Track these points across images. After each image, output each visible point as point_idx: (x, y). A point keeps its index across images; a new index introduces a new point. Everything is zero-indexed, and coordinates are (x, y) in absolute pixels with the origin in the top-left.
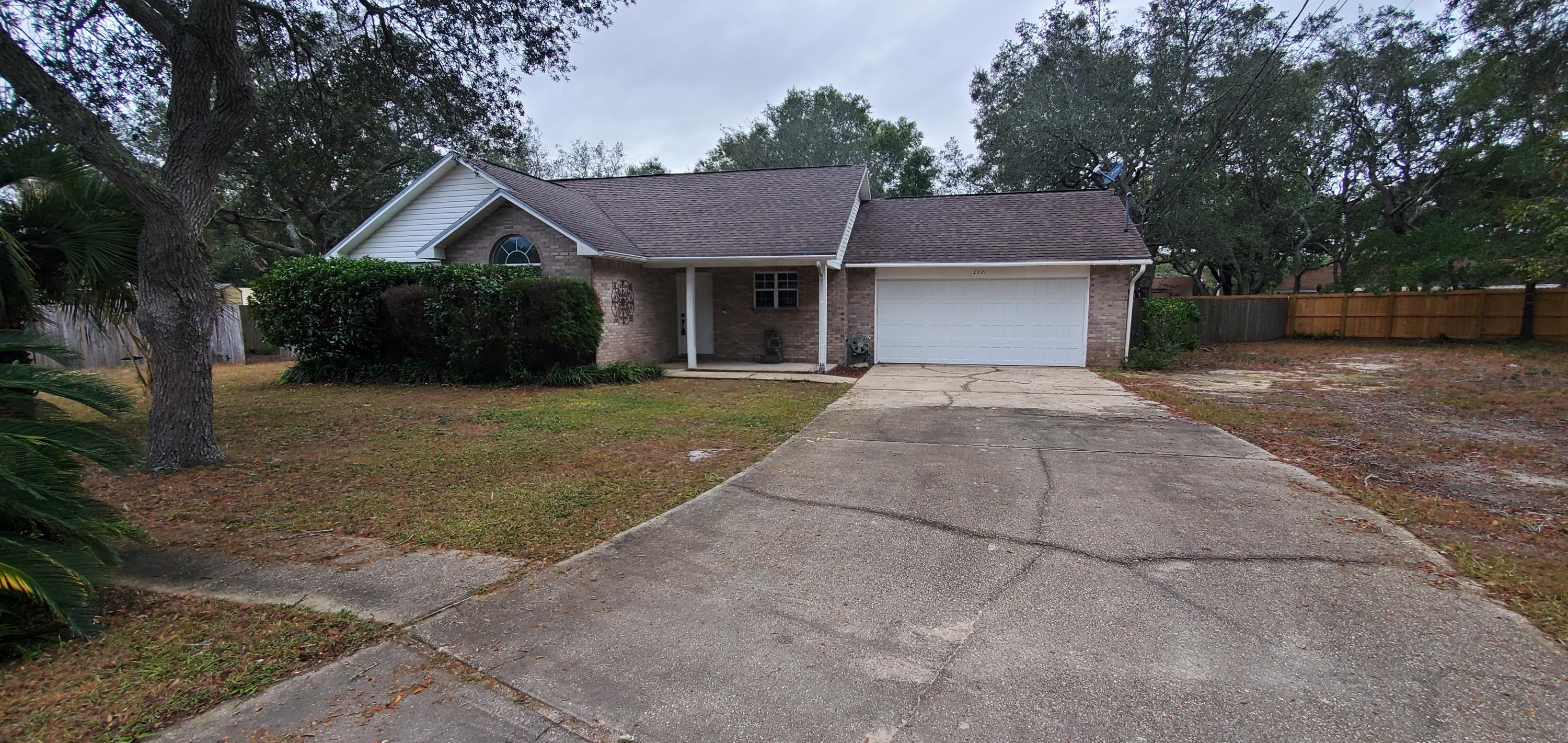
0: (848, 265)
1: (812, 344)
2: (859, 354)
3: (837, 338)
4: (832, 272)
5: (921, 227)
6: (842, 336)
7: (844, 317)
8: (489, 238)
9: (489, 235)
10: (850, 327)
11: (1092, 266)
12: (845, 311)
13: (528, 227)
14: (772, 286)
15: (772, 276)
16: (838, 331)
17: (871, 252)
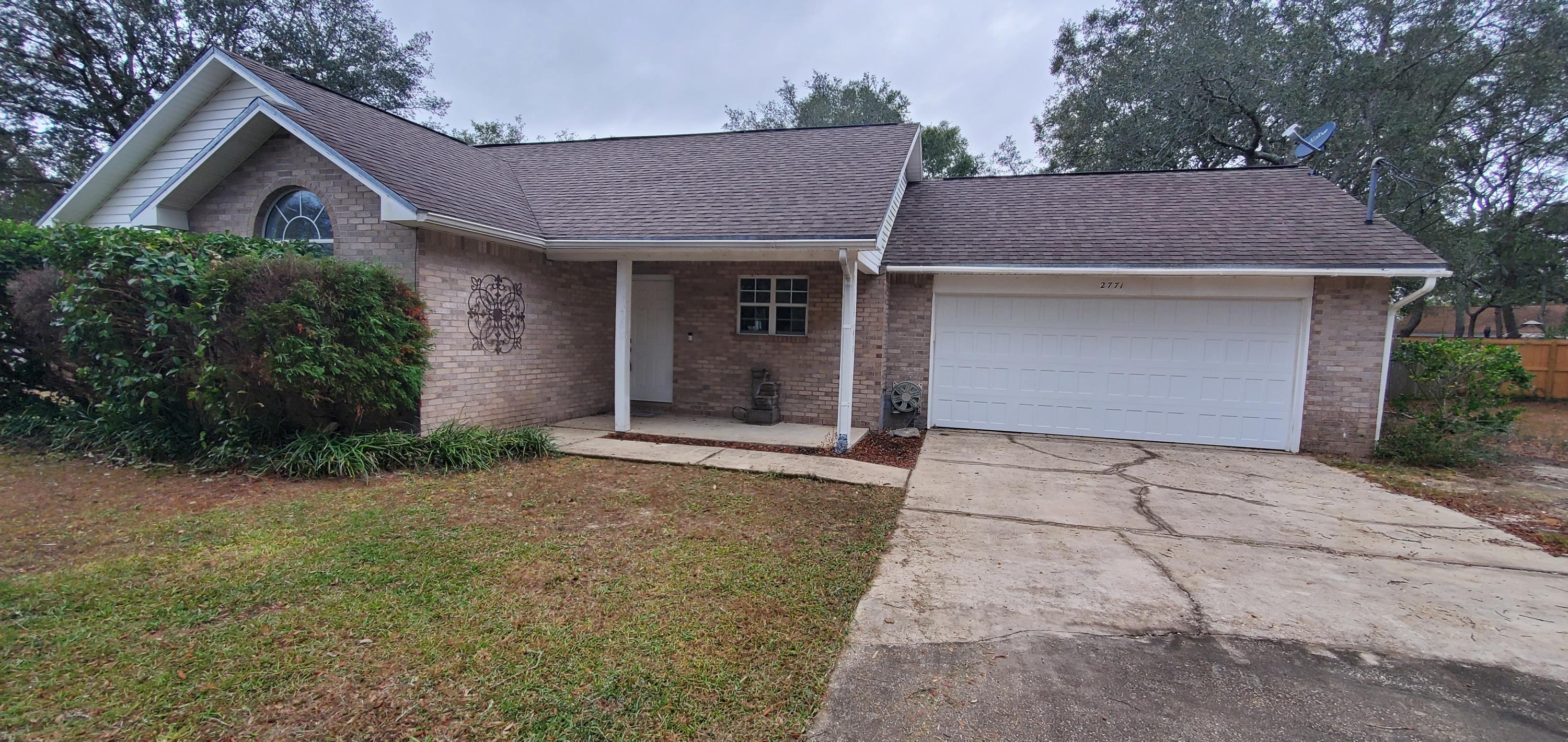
0: (890, 268)
1: (827, 394)
2: (902, 413)
3: (868, 387)
4: (866, 279)
5: (1005, 214)
6: (878, 383)
7: (882, 351)
8: (255, 192)
9: (254, 187)
10: (889, 368)
11: (1317, 278)
12: (883, 343)
13: (314, 172)
14: (767, 298)
15: (767, 283)
16: (870, 374)
17: (928, 249)
